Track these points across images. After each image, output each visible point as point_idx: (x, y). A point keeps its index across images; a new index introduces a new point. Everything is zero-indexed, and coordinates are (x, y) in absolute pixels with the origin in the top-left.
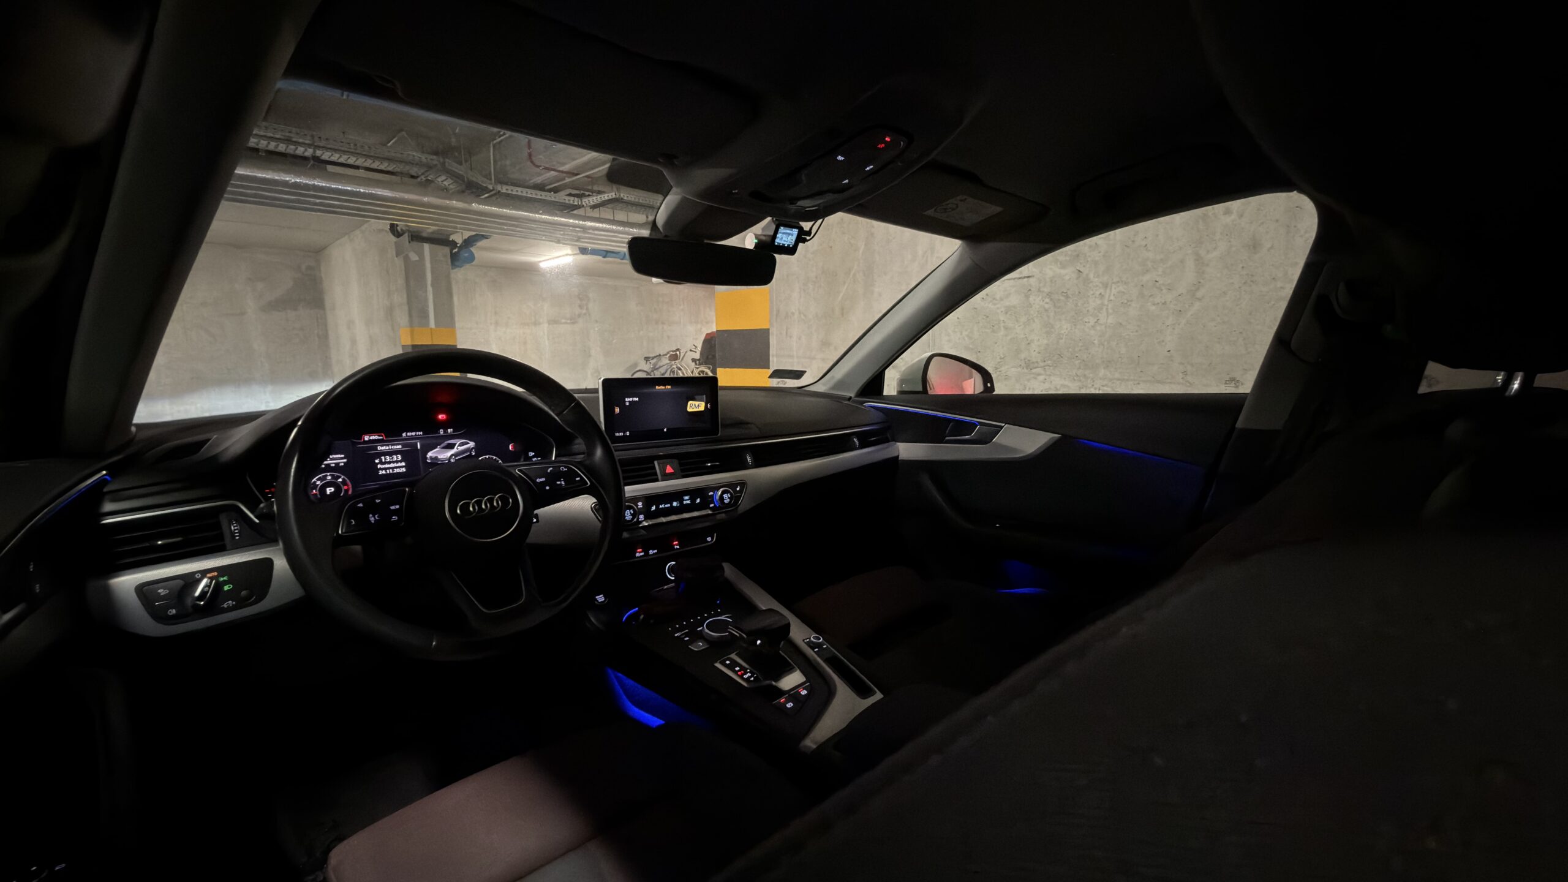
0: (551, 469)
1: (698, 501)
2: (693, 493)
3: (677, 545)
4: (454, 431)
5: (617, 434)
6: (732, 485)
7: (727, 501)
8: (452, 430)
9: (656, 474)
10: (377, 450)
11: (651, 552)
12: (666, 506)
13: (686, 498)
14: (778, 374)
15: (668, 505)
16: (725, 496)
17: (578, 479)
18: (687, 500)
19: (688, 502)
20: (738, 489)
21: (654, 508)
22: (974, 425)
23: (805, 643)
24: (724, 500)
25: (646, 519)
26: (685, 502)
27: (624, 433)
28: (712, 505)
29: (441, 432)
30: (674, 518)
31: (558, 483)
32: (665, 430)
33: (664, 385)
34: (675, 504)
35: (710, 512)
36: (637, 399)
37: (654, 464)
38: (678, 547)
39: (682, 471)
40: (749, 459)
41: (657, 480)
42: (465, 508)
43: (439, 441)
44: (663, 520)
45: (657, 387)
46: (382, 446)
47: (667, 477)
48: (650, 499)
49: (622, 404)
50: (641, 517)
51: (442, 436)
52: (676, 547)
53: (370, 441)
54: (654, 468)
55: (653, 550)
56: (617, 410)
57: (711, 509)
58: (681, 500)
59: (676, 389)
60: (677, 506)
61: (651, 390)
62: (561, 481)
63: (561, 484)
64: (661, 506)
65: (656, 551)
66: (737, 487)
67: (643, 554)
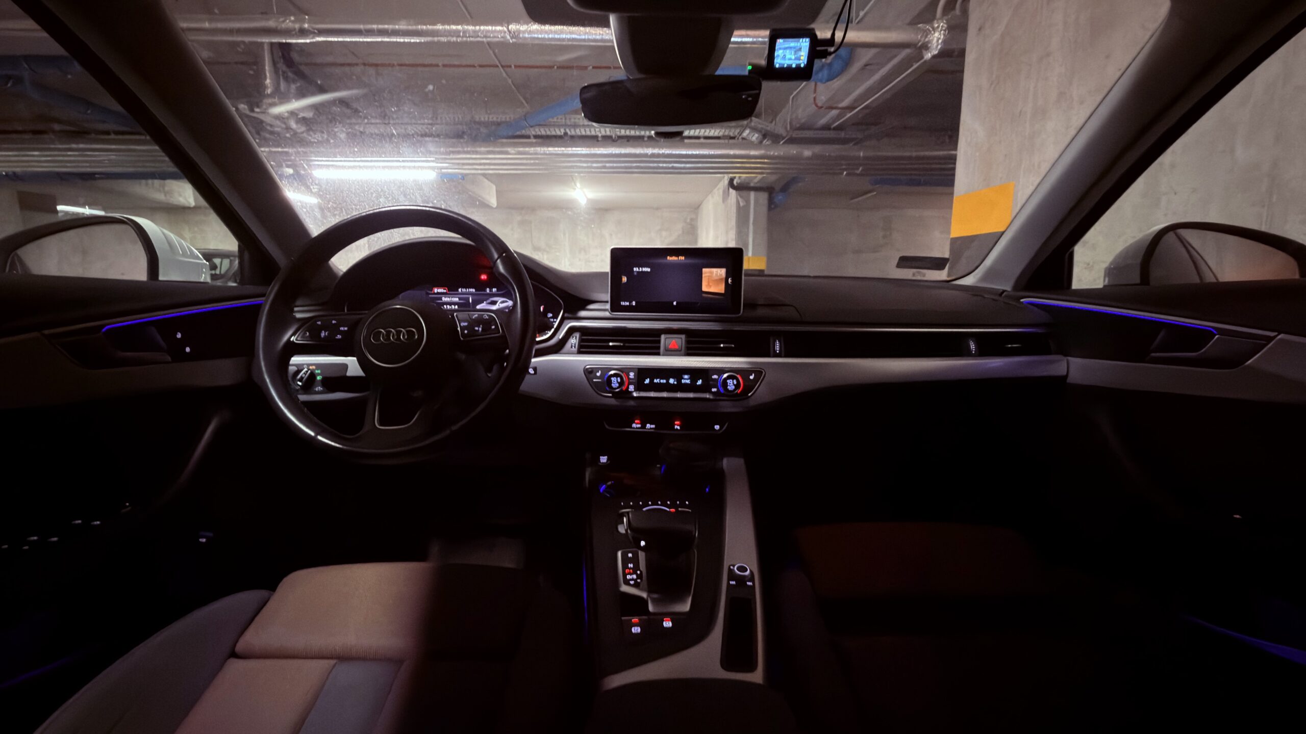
1: (700, 382)
2: (695, 373)
3: (678, 425)
5: (623, 303)
6: (744, 372)
7: (731, 387)
8: (496, 289)
9: (659, 348)
10: (442, 300)
11: (648, 426)
12: (662, 381)
13: (686, 377)
15: (664, 381)
16: (729, 381)
18: (686, 380)
19: (688, 381)
20: (752, 377)
21: (647, 381)
23: (729, 567)
24: (727, 386)
25: (636, 390)
26: (683, 381)
27: (630, 302)
28: (714, 390)
29: (488, 290)
30: (665, 395)
31: (477, 328)
32: (675, 303)
33: (678, 256)
34: (672, 381)
35: (711, 397)
36: (649, 270)
37: (660, 337)
38: (679, 428)
39: (688, 348)
40: (777, 348)
41: (658, 354)
42: (377, 335)
43: (485, 297)
44: (652, 394)
45: (668, 258)
46: (445, 297)
47: (670, 352)
48: (643, 372)
49: (630, 274)
50: (631, 388)
51: (488, 294)
52: (676, 427)
53: (438, 293)
54: (659, 342)
55: (651, 424)
56: (625, 279)
57: (714, 393)
58: (679, 380)
59: (689, 261)
60: (674, 384)
61: (661, 261)
64: (655, 381)
65: (653, 426)
66: (752, 375)
67: (639, 426)
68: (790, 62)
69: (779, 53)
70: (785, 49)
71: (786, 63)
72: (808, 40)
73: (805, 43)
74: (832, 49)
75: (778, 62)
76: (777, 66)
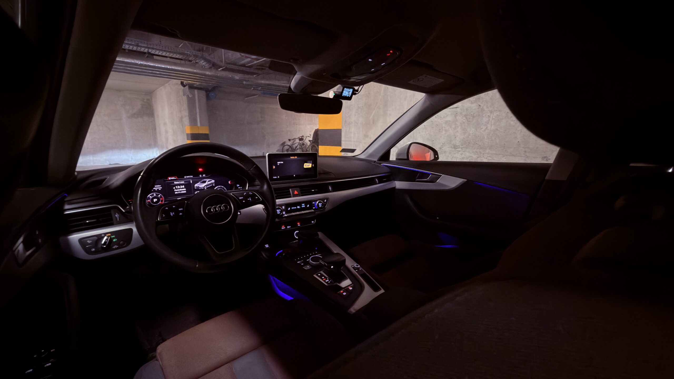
0: (245, 193)
1: (308, 206)
2: (306, 202)
3: (299, 224)
4: (206, 176)
5: (274, 177)
6: (323, 199)
7: (320, 206)
8: (205, 175)
9: (290, 194)
10: (174, 183)
11: (288, 227)
12: (295, 208)
13: (303, 204)
14: (344, 150)
15: (296, 208)
16: (320, 204)
17: (257, 198)
18: (303, 206)
19: (304, 206)
20: (325, 201)
21: (289, 209)
22: (429, 174)
23: (352, 267)
24: (319, 206)
25: (286, 213)
26: (302, 206)
27: (277, 177)
28: (314, 208)
29: (201, 176)
30: (298, 213)
31: (248, 199)
32: (294, 176)
33: (294, 156)
34: (298, 207)
35: (313, 211)
36: (282, 162)
37: (289, 190)
38: (300, 225)
39: (302, 193)
40: (330, 188)
41: (290, 197)
42: (209, 210)
43: (199, 180)
44: (293, 214)
45: (291, 157)
46: (176, 182)
47: (295, 196)
48: (287, 205)
49: (276, 165)
50: (284, 213)
51: (201, 178)
52: (298, 225)
53: (171, 180)
54: (289, 192)
55: (289, 226)
56: (274, 167)
58: (301, 206)
59: (299, 158)
60: (299, 208)
61: (289, 159)
62: (249, 198)
63: (249, 200)
64: (292, 208)
65: (290, 227)
66: (325, 200)
67: (285, 228)
68: (346, 95)
69: (344, 92)
70: (346, 91)
71: (345, 95)
72: (352, 89)
73: (351, 90)
74: (357, 93)
75: (344, 94)
76: (343, 96)
